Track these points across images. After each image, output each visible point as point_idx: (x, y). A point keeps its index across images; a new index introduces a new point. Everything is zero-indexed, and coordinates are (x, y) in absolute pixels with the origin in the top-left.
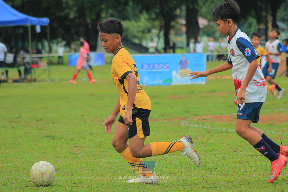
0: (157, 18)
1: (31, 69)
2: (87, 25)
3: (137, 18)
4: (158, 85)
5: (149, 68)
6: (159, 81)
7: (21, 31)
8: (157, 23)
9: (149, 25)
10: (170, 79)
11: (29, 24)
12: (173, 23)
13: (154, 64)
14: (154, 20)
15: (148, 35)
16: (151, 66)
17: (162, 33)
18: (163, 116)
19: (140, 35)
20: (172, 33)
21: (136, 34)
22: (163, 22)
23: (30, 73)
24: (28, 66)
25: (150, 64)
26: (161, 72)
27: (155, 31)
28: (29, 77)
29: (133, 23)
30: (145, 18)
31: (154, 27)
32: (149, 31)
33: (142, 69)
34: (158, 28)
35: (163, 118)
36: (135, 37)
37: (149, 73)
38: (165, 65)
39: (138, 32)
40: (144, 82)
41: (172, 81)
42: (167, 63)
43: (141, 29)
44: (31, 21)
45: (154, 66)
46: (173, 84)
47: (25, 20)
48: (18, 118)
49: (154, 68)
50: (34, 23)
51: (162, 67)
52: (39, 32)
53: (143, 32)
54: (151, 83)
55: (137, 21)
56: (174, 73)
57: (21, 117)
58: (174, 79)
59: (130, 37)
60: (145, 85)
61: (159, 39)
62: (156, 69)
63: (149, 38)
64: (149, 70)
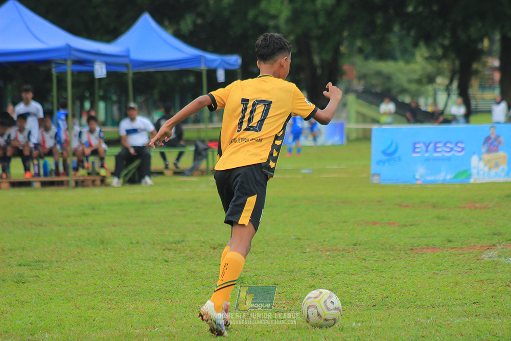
0: (445, 56)
1: (206, 150)
2: (313, 68)
3: (408, 56)
4: (444, 182)
5: (427, 151)
6: (445, 175)
7: (192, 79)
8: (445, 65)
9: (430, 68)
10: (467, 172)
11: (203, 67)
12: (475, 66)
13: (436, 143)
14: (439, 59)
15: (430, 88)
16: (431, 147)
17: (455, 85)
18: (450, 241)
19: (413, 87)
20: (475, 83)
21: (406, 85)
22: (457, 63)
23: (206, 157)
24: (201, 146)
25: (430, 144)
26: (449, 159)
27: (441, 81)
28: (203, 165)
29: (401, 64)
30: (422, 56)
31: (439, 73)
32: (431, 80)
33: (414, 152)
34: (448, 74)
35: (449, 245)
36: (403, 91)
37: (428, 160)
38: (456, 144)
39: (410, 81)
40: (417, 177)
41: (470, 176)
42: (462, 142)
43: (416, 76)
44: (207, 61)
45: (436, 148)
46: (472, 181)
47: (197, 59)
48: (179, 242)
49: (435, 151)
50: (213, 66)
51: (452, 149)
52: (223, 81)
53: (419, 82)
54: (429, 178)
55: (408, 62)
56: (475, 160)
57: (183, 241)
58: (474, 171)
59: (394, 92)
60: (419, 182)
61: (449, 95)
62: (439, 152)
63: (431, 93)
64: (427, 155)
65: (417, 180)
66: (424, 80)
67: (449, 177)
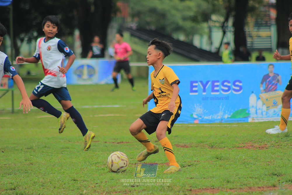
4: (222, 121)
5: (204, 90)
9: (205, 5)
10: (246, 111)
13: (213, 82)
15: (204, 26)
16: (209, 86)
17: (230, 22)
19: (188, 24)
20: (250, 21)
21: (181, 23)
25: (207, 83)
26: (227, 98)
27: (216, 18)
32: (206, 17)
33: (192, 90)
34: (224, 12)
36: (179, 29)
37: (205, 99)
39: (185, 19)
40: (195, 116)
42: (240, 81)
43: (191, 14)
46: (250, 120)
49: (213, 91)
51: (229, 88)
53: (194, 19)
59: (169, 29)
60: (196, 122)
61: (224, 33)
62: (217, 91)
63: (206, 30)
64: (204, 94)
65: (195, 119)
66: (199, 18)
67: (226, 116)
